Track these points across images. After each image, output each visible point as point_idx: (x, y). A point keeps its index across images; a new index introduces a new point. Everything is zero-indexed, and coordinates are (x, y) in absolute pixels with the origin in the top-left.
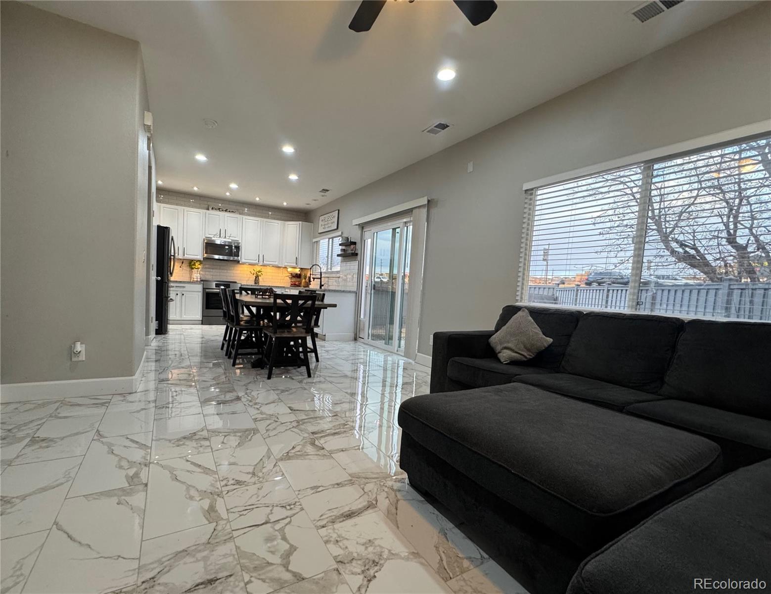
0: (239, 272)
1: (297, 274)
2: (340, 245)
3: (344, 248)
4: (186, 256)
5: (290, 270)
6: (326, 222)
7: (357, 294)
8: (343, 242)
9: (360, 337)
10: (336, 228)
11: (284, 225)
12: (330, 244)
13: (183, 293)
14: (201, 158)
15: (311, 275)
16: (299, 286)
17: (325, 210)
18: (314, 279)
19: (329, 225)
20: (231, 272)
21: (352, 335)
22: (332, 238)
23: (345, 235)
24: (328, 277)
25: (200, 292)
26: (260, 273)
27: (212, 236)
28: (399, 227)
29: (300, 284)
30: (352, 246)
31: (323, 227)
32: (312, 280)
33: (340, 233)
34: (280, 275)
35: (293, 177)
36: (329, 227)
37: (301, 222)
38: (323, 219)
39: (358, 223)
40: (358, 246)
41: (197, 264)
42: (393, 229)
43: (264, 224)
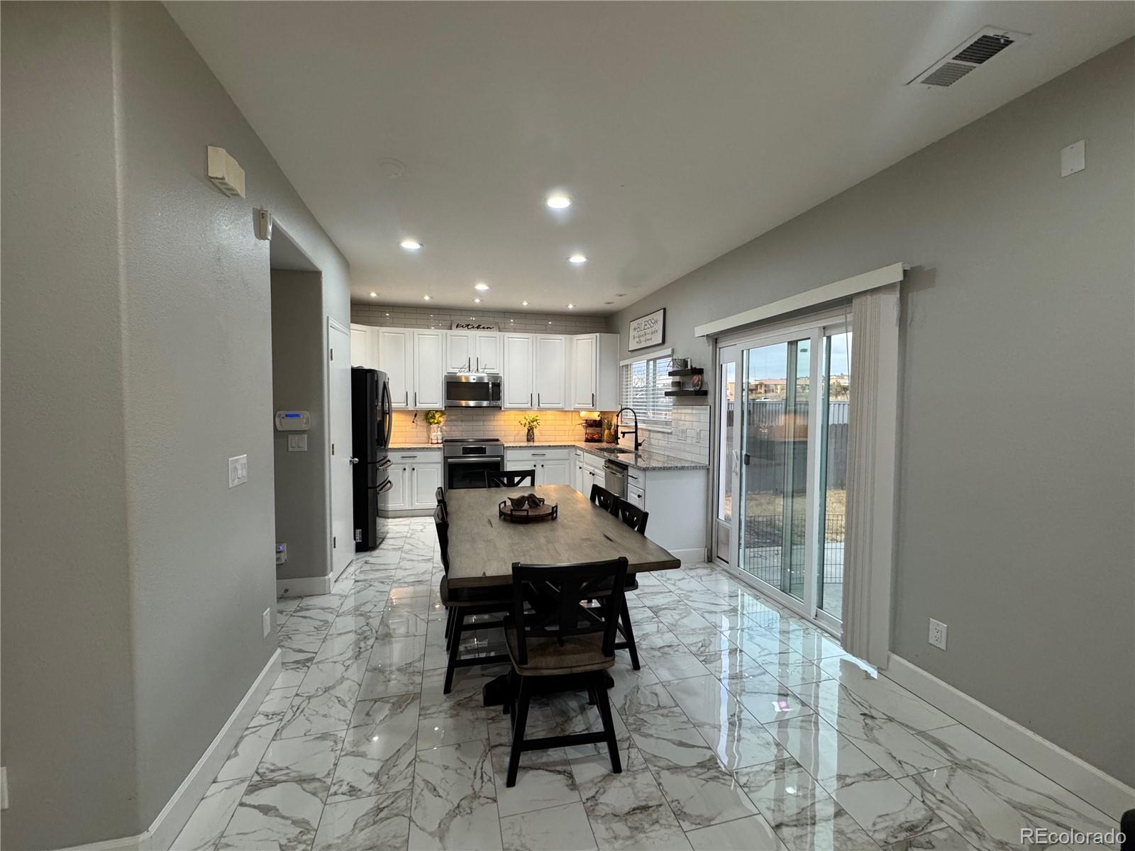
0: (502, 423)
1: (595, 421)
2: (670, 374)
3: (677, 379)
4: (420, 406)
5: (583, 414)
6: (642, 331)
7: (710, 471)
8: (676, 369)
9: (718, 557)
10: (661, 342)
11: (571, 340)
12: (651, 371)
13: (414, 466)
14: (410, 245)
15: (619, 428)
16: (599, 441)
17: (640, 310)
18: (624, 433)
19: (648, 337)
20: (489, 423)
21: (702, 552)
22: (655, 360)
23: (680, 356)
24: (649, 431)
25: (439, 463)
26: (535, 423)
27: (456, 371)
28: (809, 338)
29: (601, 437)
30: (696, 378)
31: (637, 339)
32: (620, 435)
33: (668, 352)
34: (569, 423)
35: (578, 259)
36: (649, 340)
37: (598, 334)
38: (636, 325)
39: (705, 334)
40: (708, 376)
41: (437, 416)
42: (790, 343)
43: (538, 341)
